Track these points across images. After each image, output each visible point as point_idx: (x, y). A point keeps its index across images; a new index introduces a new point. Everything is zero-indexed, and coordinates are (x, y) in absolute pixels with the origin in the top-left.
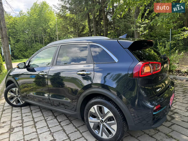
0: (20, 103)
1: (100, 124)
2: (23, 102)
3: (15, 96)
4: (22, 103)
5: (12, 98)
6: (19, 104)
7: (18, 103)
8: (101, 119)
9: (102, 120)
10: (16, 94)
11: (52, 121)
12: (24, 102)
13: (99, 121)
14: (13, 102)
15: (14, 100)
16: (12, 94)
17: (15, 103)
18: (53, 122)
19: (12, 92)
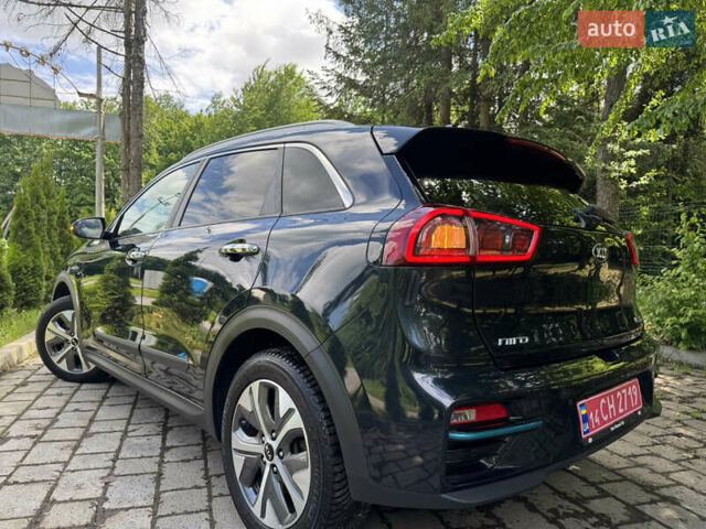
0: (81, 368)
1: (265, 463)
2: (89, 367)
3: (70, 338)
4: (85, 370)
5: (58, 346)
6: (76, 371)
7: (77, 367)
8: (267, 439)
9: (270, 447)
10: (71, 334)
11: (144, 440)
12: (93, 366)
13: (261, 449)
14: (60, 361)
15: (62, 354)
16: (61, 331)
17: (63, 366)
18: (142, 445)
19: (62, 323)
